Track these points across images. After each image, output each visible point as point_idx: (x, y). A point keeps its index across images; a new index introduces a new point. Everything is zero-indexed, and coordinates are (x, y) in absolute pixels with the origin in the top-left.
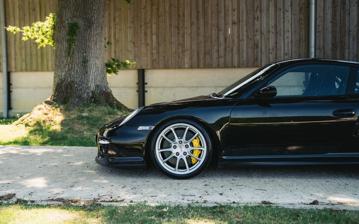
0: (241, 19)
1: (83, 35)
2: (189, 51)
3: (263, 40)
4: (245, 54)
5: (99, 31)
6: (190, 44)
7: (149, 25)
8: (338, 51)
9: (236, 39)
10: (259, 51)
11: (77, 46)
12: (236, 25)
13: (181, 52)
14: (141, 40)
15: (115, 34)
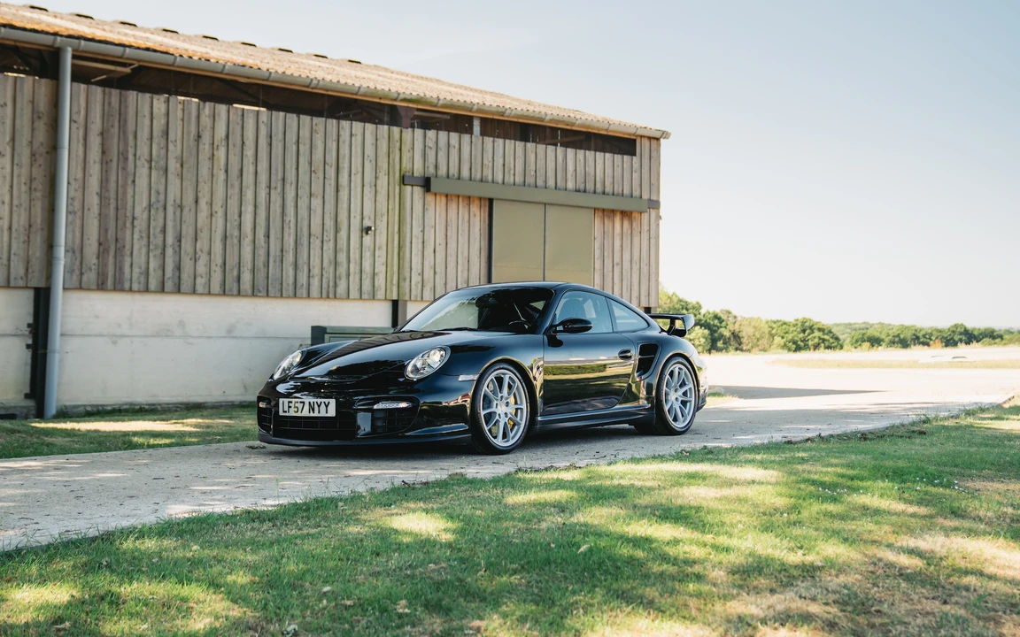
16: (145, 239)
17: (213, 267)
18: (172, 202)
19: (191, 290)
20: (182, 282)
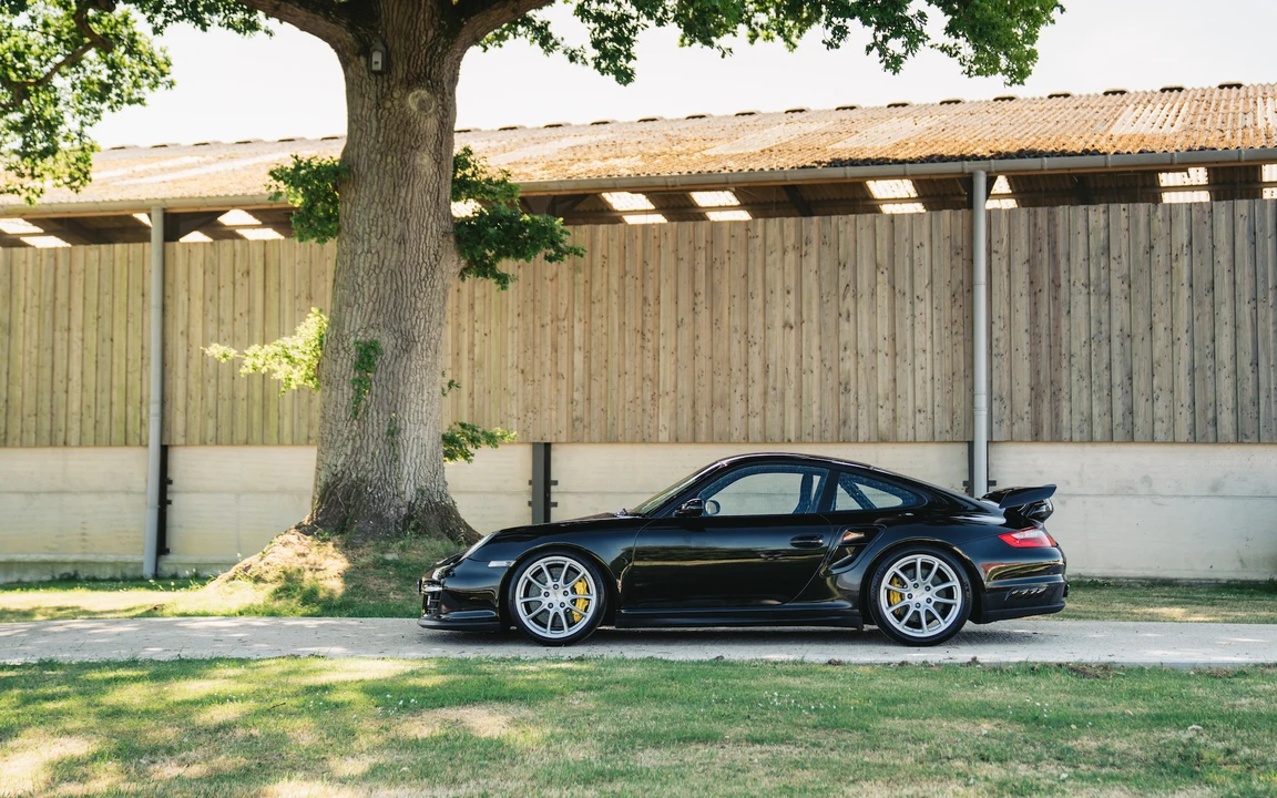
0: (805, 316)
1: (390, 369)
2: (672, 395)
3: (860, 372)
4: (815, 407)
5: (430, 360)
6: (673, 377)
7: (565, 323)
8: (1046, 406)
9: (792, 368)
10: (852, 399)
11: (376, 396)
12: (793, 331)
13: (649, 398)
14: (542, 364)
15: (473, 345)
16: (1087, 380)
17: (1179, 409)
18: (1118, 332)
19: (1149, 438)
20: (1136, 429)
